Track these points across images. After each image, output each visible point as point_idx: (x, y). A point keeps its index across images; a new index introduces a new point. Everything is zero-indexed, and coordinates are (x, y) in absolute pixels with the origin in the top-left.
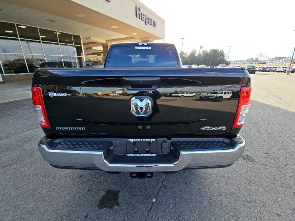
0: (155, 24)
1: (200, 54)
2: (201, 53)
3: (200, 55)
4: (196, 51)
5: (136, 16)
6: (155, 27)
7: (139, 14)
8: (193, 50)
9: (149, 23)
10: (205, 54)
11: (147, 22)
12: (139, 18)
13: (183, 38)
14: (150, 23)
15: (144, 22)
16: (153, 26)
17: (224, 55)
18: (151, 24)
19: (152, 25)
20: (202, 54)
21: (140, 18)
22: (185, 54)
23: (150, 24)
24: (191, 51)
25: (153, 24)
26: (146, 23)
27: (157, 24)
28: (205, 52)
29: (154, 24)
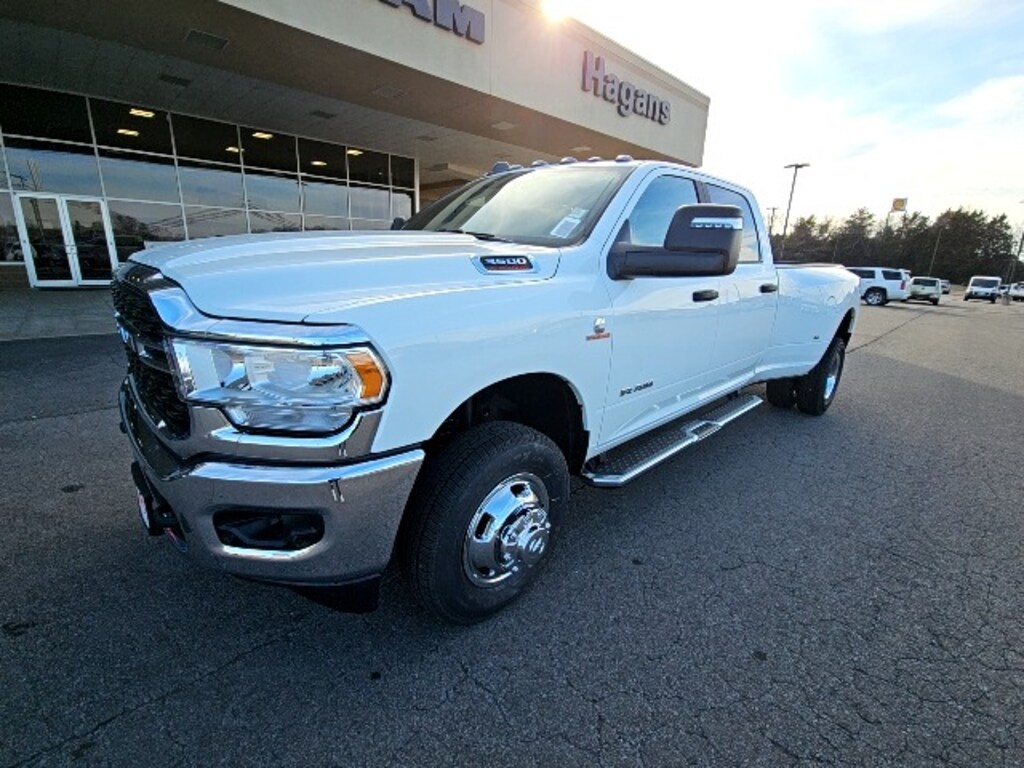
0: (661, 112)
1: (888, 230)
2: (895, 228)
3: (892, 233)
4: (870, 217)
5: (584, 88)
6: (660, 122)
7: (596, 80)
8: (858, 214)
9: (635, 111)
10: (910, 231)
11: (627, 107)
12: (595, 94)
13: (798, 166)
14: (639, 109)
15: (617, 104)
16: (653, 118)
17: (1011, 236)
18: (645, 113)
19: (647, 116)
20: (899, 230)
21: (600, 91)
22: (824, 228)
23: (641, 114)
24: (848, 218)
25: (650, 114)
26: (622, 108)
27: (672, 113)
28: (918, 222)
29: (657, 113)
